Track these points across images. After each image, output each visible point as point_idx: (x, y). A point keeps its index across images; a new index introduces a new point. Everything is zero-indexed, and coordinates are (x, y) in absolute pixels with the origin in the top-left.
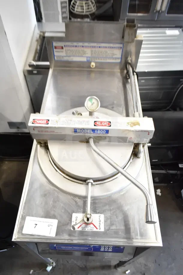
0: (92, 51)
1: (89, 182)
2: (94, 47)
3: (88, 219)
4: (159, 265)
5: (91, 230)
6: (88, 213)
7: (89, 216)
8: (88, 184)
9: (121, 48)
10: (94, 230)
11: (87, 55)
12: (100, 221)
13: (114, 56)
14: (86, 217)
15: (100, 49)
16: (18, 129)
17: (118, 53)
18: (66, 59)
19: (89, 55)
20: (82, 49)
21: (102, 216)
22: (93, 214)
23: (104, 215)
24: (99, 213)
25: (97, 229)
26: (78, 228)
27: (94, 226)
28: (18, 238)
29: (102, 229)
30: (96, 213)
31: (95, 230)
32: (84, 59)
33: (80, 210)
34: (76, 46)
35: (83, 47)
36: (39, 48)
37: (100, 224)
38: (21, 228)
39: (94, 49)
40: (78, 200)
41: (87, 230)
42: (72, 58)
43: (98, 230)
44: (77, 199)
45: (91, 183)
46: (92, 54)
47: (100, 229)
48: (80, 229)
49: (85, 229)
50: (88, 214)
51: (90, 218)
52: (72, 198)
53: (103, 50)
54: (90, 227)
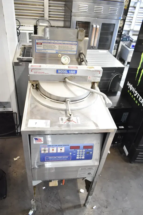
0: (59, 46)
1: (68, 100)
2: (61, 43)
4: (117, 199)
8: (67, 103)
9: (76, 44)
11: (56, 49)
12: (77, 120)
13: (72, 50)
14: (69, 114)
15: (64, 45)
16: (5, 108)
17: (75, 48)
18: (43, 51)
19: (57, 49)
20: (54, 44)
25: (76, 123)
26: (64, 123)
27: (74, 122)
28: (25, 129)
32: (55, 52)
33: (63, 116)
34: (50, 43)
35: (54, 43)
36: (22, 53)
38: (27, 125)
39: (60, 45)
40: (62, 111)
42: (47, 50)
46: (59, 48)
52: (57, 111)
53: (66, 45)
54: (71, 122)
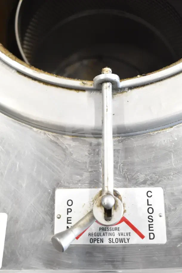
1: (106, 81)
3: (108, 213)
5: (122, 240)
6: (106, 189)
7: (110, 201)
8: (100, 88)
10: (132, 242)
12: (151, 211)
14: (101, 205)
21: (158, 193)
22: (125, 186)
23: (164, 188)
24: (144, 183)
25: (142, 237)
26: (77, 238)
27: (130, 230)
29: (161, 238)
30: (137, 184)
31: (135, 239)
33: (79, 177)
37: (151, 219)
40: (73, 144)
41: (106, 242)
43: (146, 241)
44: (67, 141)
45: (113, 83)
47: (152, 236)
48: (84, 240)
49: (102, 241)
50: (108, 194)
51: (116, 206)
52: (51, 141)
54: (116, 232)
